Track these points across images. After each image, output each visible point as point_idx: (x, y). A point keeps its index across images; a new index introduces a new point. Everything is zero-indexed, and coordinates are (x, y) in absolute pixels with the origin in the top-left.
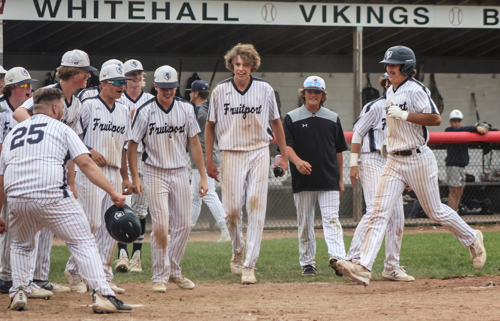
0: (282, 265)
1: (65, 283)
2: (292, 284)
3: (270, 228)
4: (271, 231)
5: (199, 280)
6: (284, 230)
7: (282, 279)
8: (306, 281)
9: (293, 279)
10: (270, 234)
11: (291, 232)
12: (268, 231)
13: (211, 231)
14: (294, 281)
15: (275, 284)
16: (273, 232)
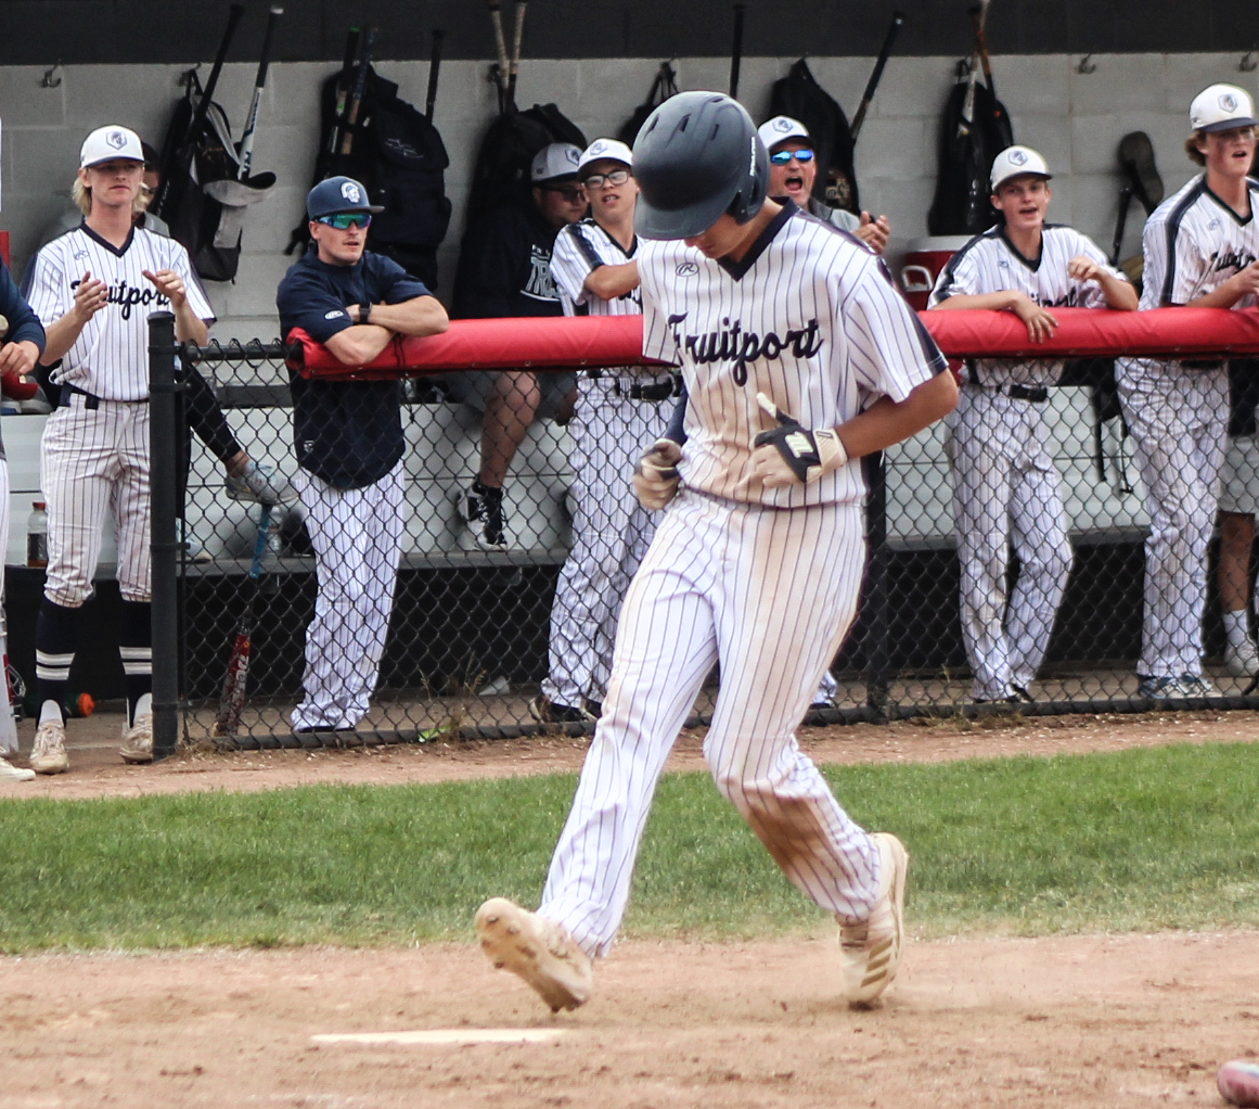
0: (1155, 859)
1: (243, 948)
2: (1191, 934)
3: (1120, 703)
4: (1122, 717)
5: (801, 923)
6: (1179, 714)
7: (1147, 914)
8: (1248, 921)
9: (1197, 916)
10: (1122, 728)
11: (1207, 720)
12: (1111, 717)
13: (875, 722)
14: (1202, 923)
15: (1118, 939)
16: (1131, 722)
